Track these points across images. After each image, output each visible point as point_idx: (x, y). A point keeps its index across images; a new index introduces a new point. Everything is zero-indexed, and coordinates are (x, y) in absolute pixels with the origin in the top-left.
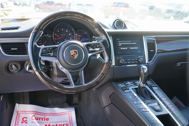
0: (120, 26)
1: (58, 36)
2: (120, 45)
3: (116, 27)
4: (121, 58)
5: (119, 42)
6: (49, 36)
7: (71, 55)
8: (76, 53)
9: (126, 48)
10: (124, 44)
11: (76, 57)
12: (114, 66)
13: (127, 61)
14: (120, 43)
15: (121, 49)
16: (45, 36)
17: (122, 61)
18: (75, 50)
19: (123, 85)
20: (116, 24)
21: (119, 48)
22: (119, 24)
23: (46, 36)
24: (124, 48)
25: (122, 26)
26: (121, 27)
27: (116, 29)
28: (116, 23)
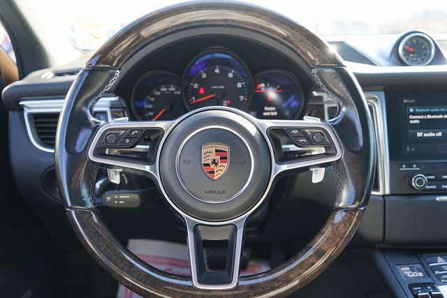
0: (419, 54)
1: (202, 91)
2: (415, 120)
3: (404, 59)
4: (415, 168)
5: (411, 110)
6: (177, 90)
7: (203, 163)
8: (224, 158)
9: (440, 134)
10: (429, 117)
11: (221, 173)
12: (387, 195)
13: (438, 180)
14: (414, 114)
15: (419, 134)
16: (164, 92)
17: (420, 182)
18: (221, 147)
19: (419, 271)
20: (404, 49)
21: (411, 131)
22: (417, 46)
23: (168, 90)
24: (431, 134)
25: (425, 55)
26: (422, 60)
27: (403, 64)
28: (406, 44)
